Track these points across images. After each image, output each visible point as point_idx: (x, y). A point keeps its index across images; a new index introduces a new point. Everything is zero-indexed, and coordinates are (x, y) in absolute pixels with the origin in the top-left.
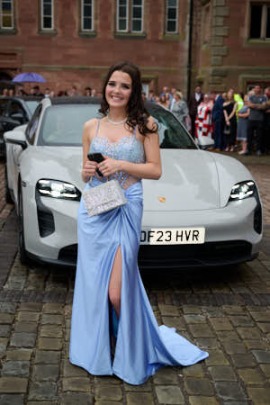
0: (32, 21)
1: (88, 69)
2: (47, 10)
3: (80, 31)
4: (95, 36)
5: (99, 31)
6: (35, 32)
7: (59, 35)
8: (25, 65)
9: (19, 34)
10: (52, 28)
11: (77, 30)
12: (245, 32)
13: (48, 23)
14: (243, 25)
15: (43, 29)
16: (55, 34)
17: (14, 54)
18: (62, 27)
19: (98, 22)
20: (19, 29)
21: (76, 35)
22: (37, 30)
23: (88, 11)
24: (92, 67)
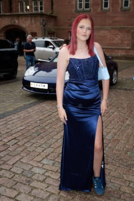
1: (124, 28)
3: (122, 8)
4: (129, 10)
5: (131, 7)
7: (111, 11)
10: (108, 8)
11: (120, 7)
15: (104, 8)
16: (109, 10)
19: (131, 2)
22: (100, 8)
24: (126, 27)
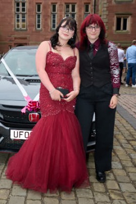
0: (33, 26)
2: (39, 21)
6: (34, 30)
8: (30, 42)
9: (28, 30)
12: (114, 28)
13: (39, 26)
14: (113, 25)
17: (26, 38)
18: (44, 28)
20: (28, 29)
21: (49, 30)
23: (54, 21)
